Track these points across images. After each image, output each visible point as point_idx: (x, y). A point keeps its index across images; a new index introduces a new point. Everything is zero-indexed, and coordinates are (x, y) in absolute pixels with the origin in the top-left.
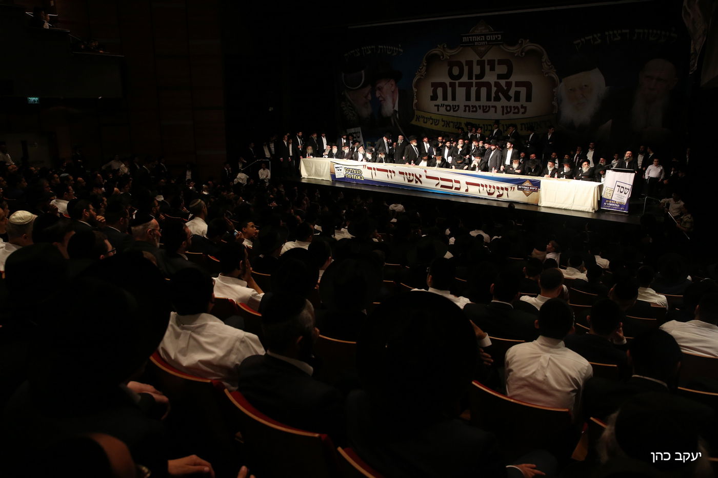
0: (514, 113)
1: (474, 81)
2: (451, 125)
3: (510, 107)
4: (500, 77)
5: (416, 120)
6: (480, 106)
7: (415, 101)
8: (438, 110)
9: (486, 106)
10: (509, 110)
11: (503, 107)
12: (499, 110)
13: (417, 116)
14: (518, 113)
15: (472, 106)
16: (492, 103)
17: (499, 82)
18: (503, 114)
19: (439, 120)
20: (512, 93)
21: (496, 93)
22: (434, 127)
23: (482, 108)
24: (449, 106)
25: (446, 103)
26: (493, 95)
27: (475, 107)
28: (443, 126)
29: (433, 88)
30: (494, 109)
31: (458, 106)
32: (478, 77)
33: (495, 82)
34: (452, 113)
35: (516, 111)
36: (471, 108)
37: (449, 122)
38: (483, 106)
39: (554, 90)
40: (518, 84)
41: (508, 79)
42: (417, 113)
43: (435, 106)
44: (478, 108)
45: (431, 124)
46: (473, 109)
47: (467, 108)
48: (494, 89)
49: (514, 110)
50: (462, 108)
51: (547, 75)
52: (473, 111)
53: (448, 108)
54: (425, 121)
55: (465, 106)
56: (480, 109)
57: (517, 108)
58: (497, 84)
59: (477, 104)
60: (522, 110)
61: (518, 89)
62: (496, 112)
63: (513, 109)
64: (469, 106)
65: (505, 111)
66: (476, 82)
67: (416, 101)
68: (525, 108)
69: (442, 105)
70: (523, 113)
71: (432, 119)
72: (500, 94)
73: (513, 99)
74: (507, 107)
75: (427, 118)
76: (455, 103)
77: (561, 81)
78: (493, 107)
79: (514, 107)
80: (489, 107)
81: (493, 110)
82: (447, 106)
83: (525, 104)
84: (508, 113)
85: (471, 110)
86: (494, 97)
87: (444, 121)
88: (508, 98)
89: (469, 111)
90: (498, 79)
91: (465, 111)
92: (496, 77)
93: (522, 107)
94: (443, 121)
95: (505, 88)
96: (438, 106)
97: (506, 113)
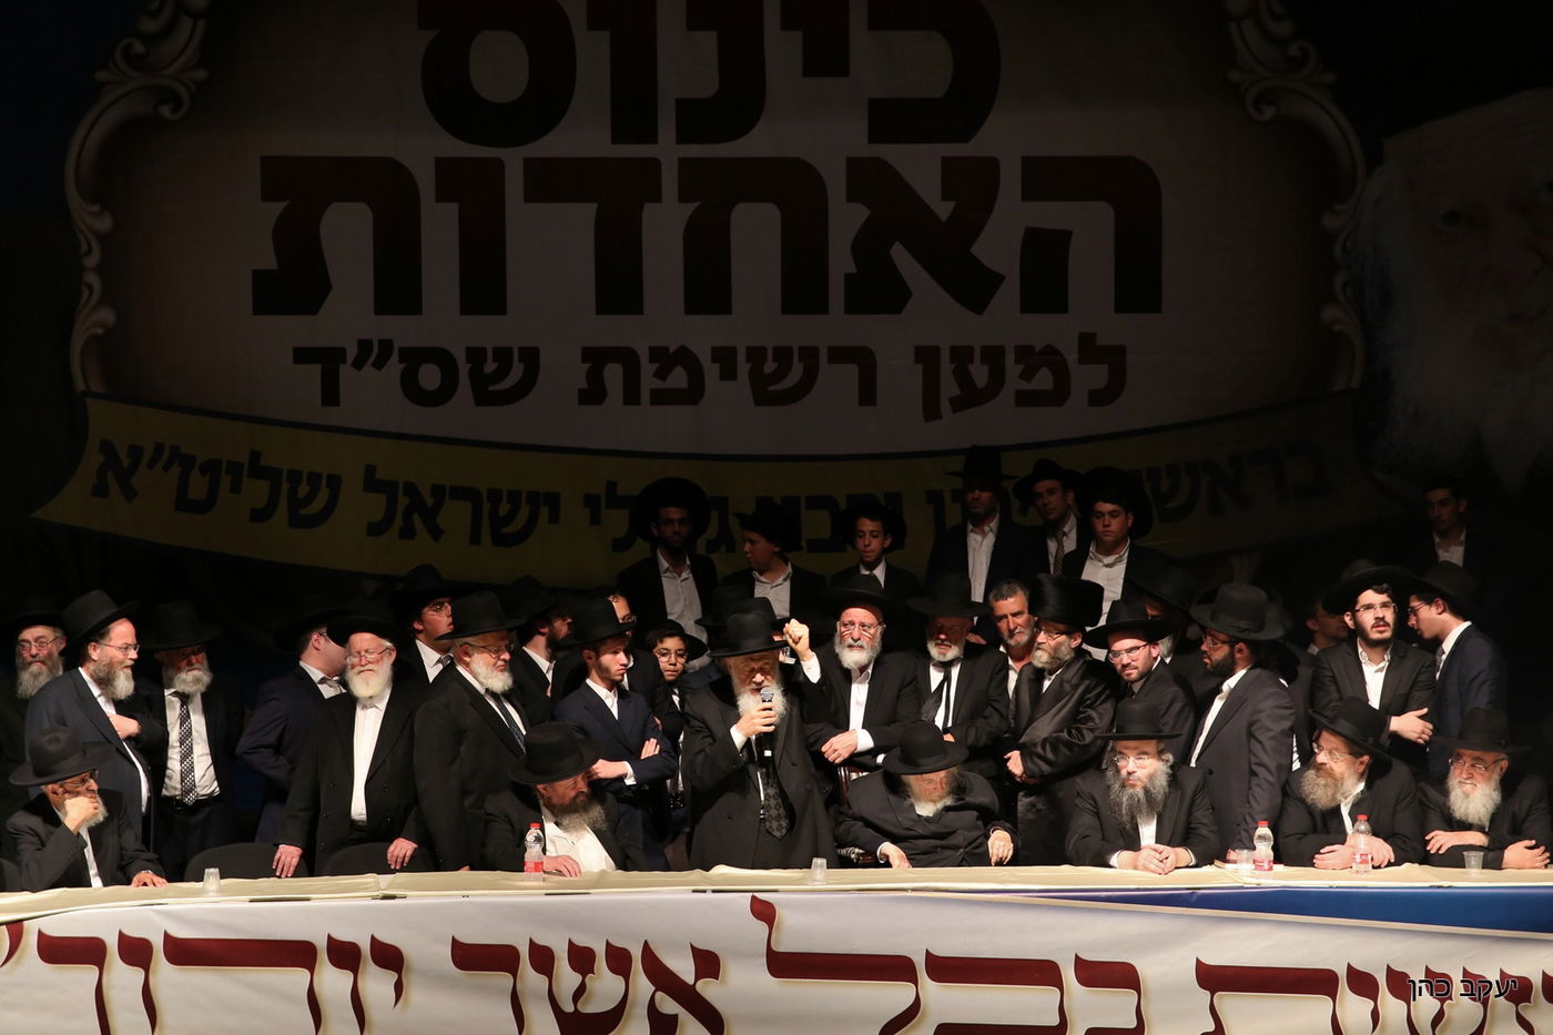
0: (1024, 399)
1: (667, 150)
2: (455, 516)
3: (993, 355)
4: (891, 119)
5: (100, 490)
6: (724, 356)
7: (94, 319)
8: (330, 395)
9: (783, 354)
10: (980, 374)
11: (927, 356)
12: (900, 377)
13: (107, 447)
14: (1059, 395)
15: (657, 354)
16: (836, 326)
17: (881, 165)
18: (931, 411)
19: (334, 482)
20: (998, 247)
21: (869, 246)
22: (281, 543)
23: (743, 367)
24: (442, 358)
25: (403, 330)
26: (841, 263)
27: (685, 357)
28: (376, 529)
29: (278, 207)
30: (851, 371)
31: (531, 356)
32: (697, 120)
33: (853, 164)
34: (462, 414)
35: (1044, 380)
36: (647, 369)
37: (438, 491)
38: (756, 354)
39: (1329, 222)
40: (1045, 178)
41: (966, 135)
42: (109, 422)
43: (302, 355)
44: (711, 371)
45: (260, 515)
46: (662, 374)
47: (613, 374)
48: (846, 220)
49: (1027, 375)
50: (563, 371)
51: (1269, 112)
52: (660, 398)
53: (430, 377)
54: (198, 487)
55: (596, 357)
56: (728, 373)
57: (1051, 358)
58: (868, 179)
59: (703, 335)
60: (1090, 377)
61: (1052, 214)
62: (868, 395)
63: (1012, 369)
64: (627, 357)
65: (949, 388)
66: (684, 163)
67: (107, 316)
68: (1114, 357)
69: (373, 353)
70: (1097, 398)
71: (272, 475)
72: (900, 255)
73: (1008, 294)
74: (962, 355)
75: (211, 468)
76: (487, 331)
77: (1374, 159)
78: (839, 355)
79: (1023, 353)
80: (809, 354)
81: (838, 381)
82: (414, 358)
83: (1114, 328)
84: (970, 397)
85: (648, 381)
86: (848, 277)
87: (388, 488)
88: (974, 287)
89: (632, 397)
90: (873, 138)
91: (593, 394)
92: (861, 126)
93: (1089, 348)
94: (372, 483)
95: (944, 210)
96: (328, 359)
97: (958, 405)
